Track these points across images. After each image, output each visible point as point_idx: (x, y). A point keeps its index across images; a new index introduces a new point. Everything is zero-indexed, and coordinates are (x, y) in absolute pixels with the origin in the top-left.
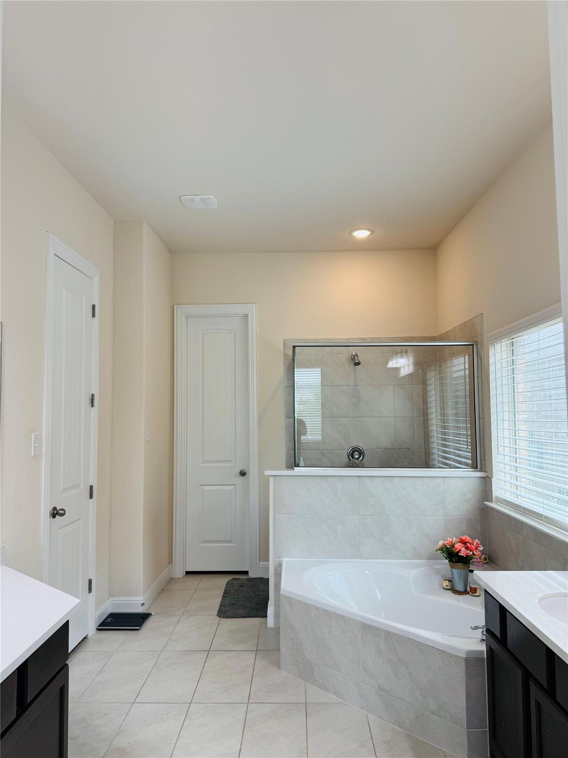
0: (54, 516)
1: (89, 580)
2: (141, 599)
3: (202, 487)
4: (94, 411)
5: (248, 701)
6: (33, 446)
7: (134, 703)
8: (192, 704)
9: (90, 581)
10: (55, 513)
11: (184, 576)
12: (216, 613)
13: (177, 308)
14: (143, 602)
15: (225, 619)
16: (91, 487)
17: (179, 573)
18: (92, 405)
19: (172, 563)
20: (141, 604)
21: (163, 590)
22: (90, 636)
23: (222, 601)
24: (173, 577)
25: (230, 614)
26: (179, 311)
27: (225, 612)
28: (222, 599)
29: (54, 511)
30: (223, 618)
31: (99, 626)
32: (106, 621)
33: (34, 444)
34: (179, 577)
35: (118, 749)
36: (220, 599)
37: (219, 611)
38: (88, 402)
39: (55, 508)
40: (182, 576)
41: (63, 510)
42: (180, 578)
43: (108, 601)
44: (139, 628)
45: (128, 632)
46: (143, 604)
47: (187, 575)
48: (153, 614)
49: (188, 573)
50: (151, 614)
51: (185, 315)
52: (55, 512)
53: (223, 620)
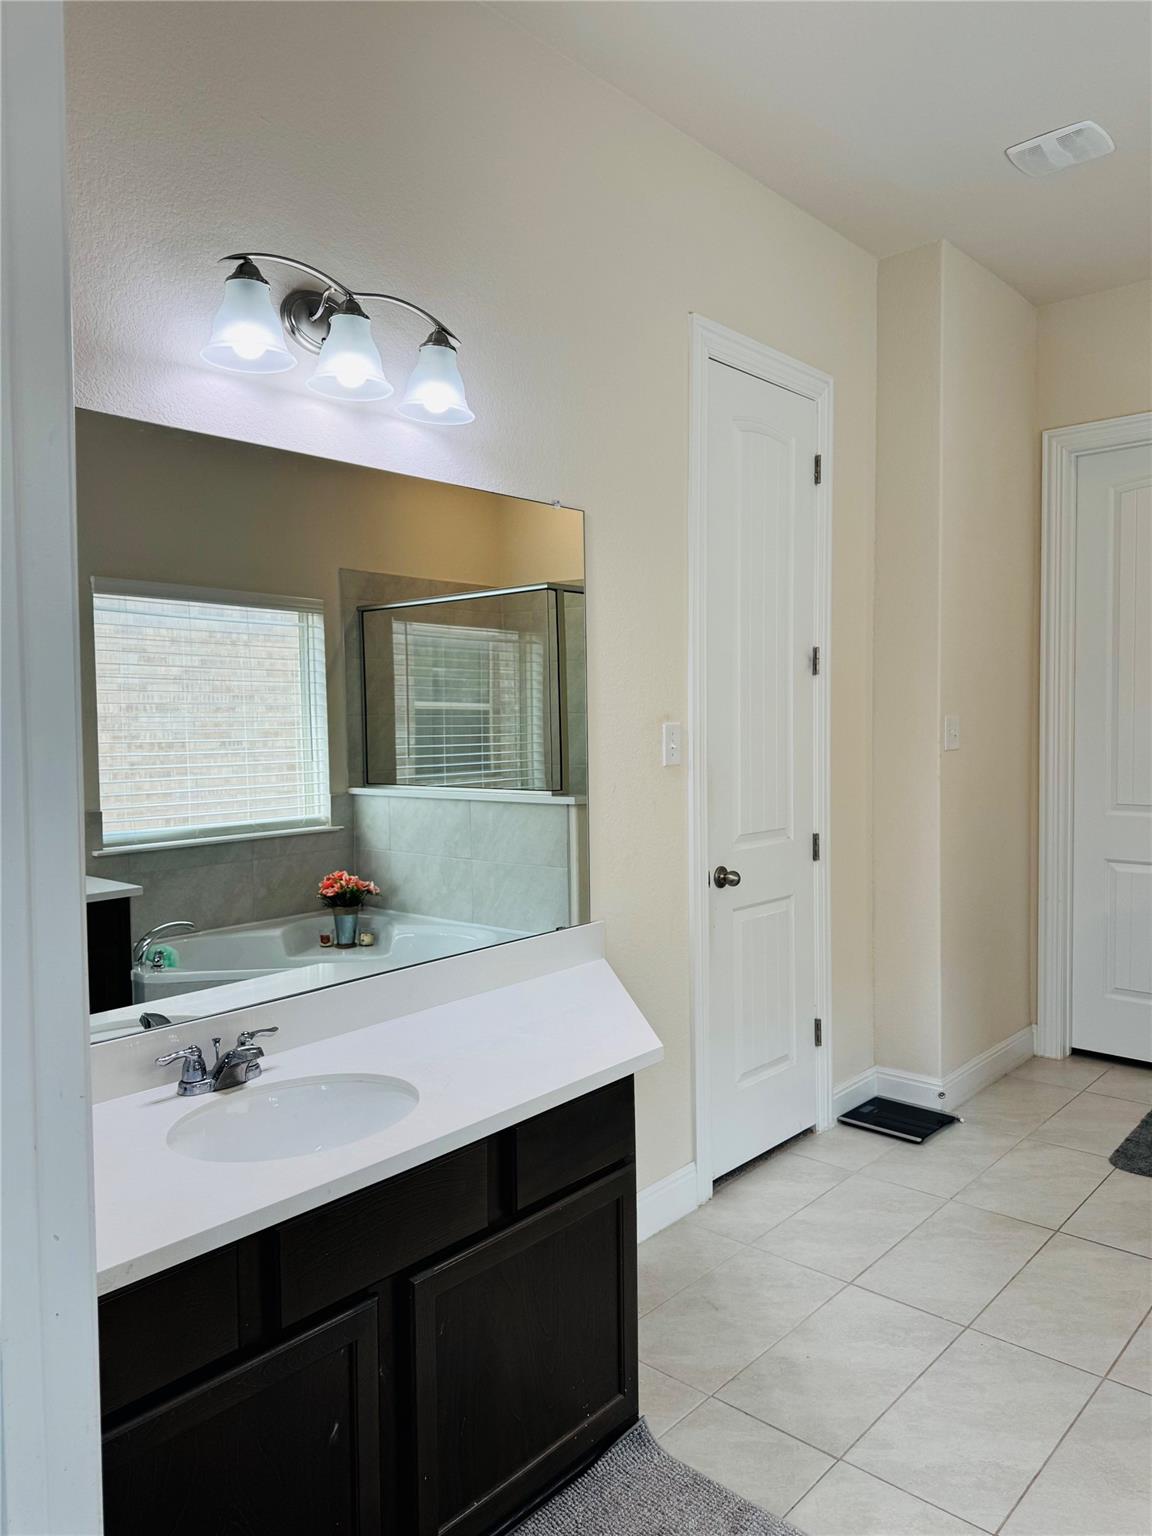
0: (721, 882)
1: (816, 1020)
2: (936, 1084)
3: (1113, 865)
4: (822, 683)
5: (1107, 1374)
6: (664, 748)
7: (850, 1283)
8: (968, 1330)
9: (818, 1024)
10: (723, 879)
11: (1064, 1059)
12: (1110, 1153)
13: (1050, 438)
14: (941, 1090)
15: (1127, 1173)
16: (816, 838)
17: (1052, 1047)
18: (815, 671)
19: (1037, 1023)
20: (937, 1093)
21: (1006, 1075)
22: (820, 1129)
23: (1134, 1132)
24: (1040, 1054)
25: (1142, 1165)
26: (1054, 444)
27: (1132, 1158)
28: (1138, 1127)
29: (720, 873)
30: (1122, 1168)
31: (843, 1116)
32: (861, 1110)
33: (668, 744)
34: (1053, 1056)
35: (783, 1358)
36: (1133, 1126)
37: (1117, 1151)
38: (806, 663)
39: (722, 870)
40: (1059, 1056)
41: (735, 873)
42: (1056, 1060)
43: (869, 1072)
44: (919, 1140)
45: (899, 1143)
46: (941, 1095)
47: (1073, 1057)
48: (962, 1120)
49: (1077, 1053)
50: (958, 1120)
51: (1071, 452)
52: (722, 876)
53: (1121, 1174)
